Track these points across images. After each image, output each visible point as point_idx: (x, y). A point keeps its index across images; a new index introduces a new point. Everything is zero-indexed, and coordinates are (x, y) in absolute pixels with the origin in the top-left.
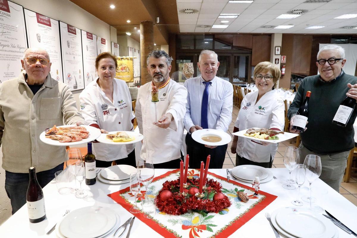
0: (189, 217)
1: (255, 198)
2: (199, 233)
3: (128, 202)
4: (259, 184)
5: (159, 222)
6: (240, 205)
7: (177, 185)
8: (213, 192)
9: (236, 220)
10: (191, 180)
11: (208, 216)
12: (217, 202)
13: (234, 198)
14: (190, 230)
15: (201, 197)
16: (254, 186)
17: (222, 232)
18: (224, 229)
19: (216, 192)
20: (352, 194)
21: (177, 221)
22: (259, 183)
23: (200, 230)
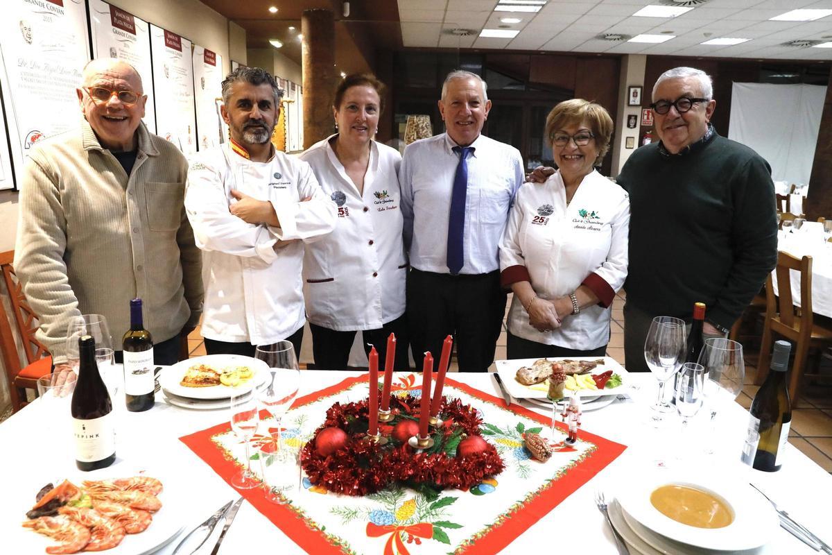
0: (388, 502)
1: (569, 449)
2: (411, 548)
3: (231, 457)
4: (581, 414)
5: (306, 516)
6: (529, 470)
7: (365, 415)
8: (459, 433)
9: (514, 509)
10: (403, 400)
11: (440, 498)
12: (466, 461)
13: (513, 450)
14: (387, 536)
15: (423, 446)
16: (565, 418)
17: (473, 544)
18: (480, 536)
19: (465, 434)
20: (804, 438)
21: (356, 512)
22: (580, 411)
23: (415, 537)
